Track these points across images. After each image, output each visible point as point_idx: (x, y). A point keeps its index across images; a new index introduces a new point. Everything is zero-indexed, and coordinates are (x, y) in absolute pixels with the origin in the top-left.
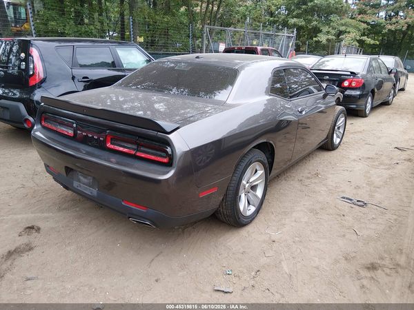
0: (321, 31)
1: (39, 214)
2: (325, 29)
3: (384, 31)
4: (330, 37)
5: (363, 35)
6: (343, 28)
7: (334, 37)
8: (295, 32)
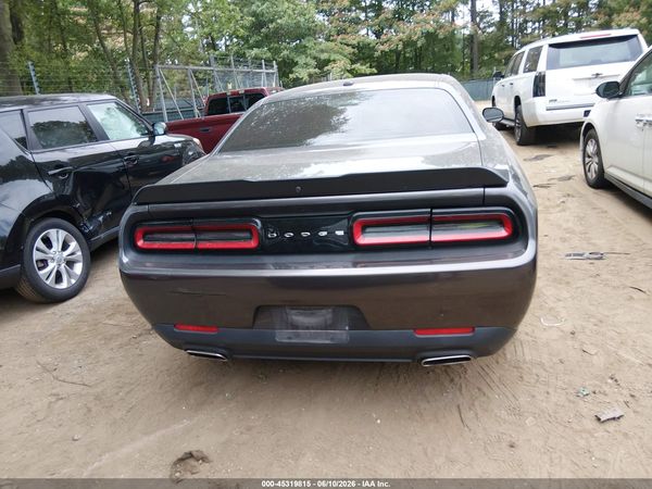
0: (296, 64)
1: (163, 431)
2: (301, 60)
3: (377, 54)
4: (312, 70)
5: (353, 62)
6: (324, 56)
7: (317, 70)
8: (275, 66)
